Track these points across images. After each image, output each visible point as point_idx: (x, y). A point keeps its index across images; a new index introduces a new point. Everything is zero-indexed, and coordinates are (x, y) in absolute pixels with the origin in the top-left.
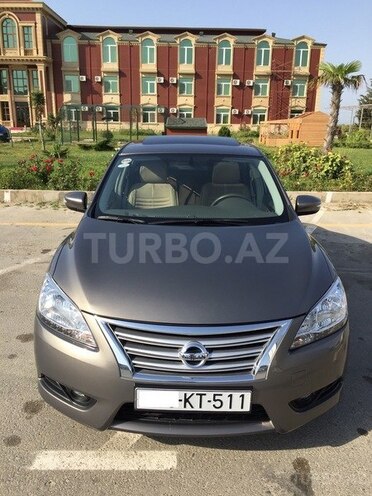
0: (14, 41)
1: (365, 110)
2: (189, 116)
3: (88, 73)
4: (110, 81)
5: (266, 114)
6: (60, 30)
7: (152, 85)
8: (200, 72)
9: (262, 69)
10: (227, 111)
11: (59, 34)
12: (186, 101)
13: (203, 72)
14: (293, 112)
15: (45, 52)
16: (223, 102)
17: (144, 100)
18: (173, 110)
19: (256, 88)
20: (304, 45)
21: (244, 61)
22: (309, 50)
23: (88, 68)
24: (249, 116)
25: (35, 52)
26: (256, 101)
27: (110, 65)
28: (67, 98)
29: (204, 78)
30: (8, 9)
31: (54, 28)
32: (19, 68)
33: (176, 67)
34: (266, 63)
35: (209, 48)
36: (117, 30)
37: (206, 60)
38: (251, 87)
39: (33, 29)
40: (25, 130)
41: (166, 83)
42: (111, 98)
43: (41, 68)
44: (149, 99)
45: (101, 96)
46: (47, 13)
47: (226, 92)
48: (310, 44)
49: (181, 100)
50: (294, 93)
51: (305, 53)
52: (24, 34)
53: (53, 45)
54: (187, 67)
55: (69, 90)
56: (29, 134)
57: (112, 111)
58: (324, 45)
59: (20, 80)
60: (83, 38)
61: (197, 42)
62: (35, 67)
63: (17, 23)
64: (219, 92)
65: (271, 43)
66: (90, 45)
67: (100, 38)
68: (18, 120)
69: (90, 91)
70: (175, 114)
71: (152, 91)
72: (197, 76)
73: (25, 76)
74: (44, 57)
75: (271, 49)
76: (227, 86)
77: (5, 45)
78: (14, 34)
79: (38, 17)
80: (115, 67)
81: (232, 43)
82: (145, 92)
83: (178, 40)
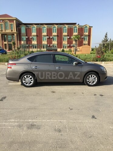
0: (8, 28)
1: (103, 44)
2: (56, 46)
3: (28, 36)
4: (34, 38)
5: (77, 45)
7: (45, 39)
9: (75, 34)
10: (66, 45)
11: (20, 26)
12: (55, 43)
14: (84, 45)
15: (17, 31)
16: (65, 43)
17: (43, 42)
18: (51, 45)
20: (87, 27)
21: (70, 32)
22: (88, 28)
23: (28, 34)
24: (72, 46)
25: (14, 30)
26: (74, 42)
27: (34, 34)
28: (22, 42)
29: (60, 37)
30: (7, 19)
31: (19, 24)
32: (10, 35)
33: (52, 34)
34: (76, 32)
35: (61, 28)
36: (36, 24)
37: (60, 32)
39: (13, 25)
40: (11, 51)
41: (49, 38)
42: (34, 42)
43: (15, 35)
44: (45, 42)
45: (32, 42)
46: (17, 20)
47: (66, 40)
48: (88, 27)
49: (53, 42)
50: (84, 40)
51: (87, 29)
52: (11, 26)
53: (19, 29)
54: (55, 34)
56: (12, 52)
57: (35, 46)
58: (92, 27)
60: (27, 26)
61: (57, 27)
63: (9, 23)
64: (64, 40)
65: (77, 27)
66: (29, 28)
67: (31, 27)
68: (9, 48)
69: (29, 40)
70: (52, 46)
72: (58, 36)
73: (11, 37)
74: (16, 32)
75: (77, 28)
76: (66, 38)
77: (6, 29)
78: (8, 26)
79: (15, 21)
80: (35, 34)
81: (67, 27)
82: (44, 40)
83: (52, 26)
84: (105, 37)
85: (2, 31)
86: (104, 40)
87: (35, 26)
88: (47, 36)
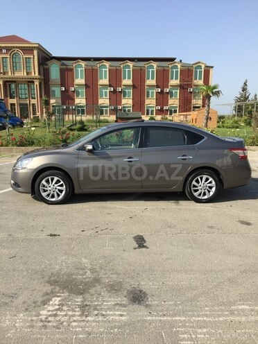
0: (20, 67)
1: (239, 106)
2: (129, 111)
3: (66, 85)
4: (80, 90)
5: (178, 109)
6: (48, 60)
7: (106, 92)
8: (136, 84)
9: (174, 82)
10: (153, 107)
11: (48, 63)
12: (127, 102)
13: (137, 84)
14: (194, 107)
15: (39, 73)
16: (151, 102)
17: (101, 101)
18: (119, 107)
19: (170, 93)
20: (200, 67)
21: (163, 77)
22: (203, 70)
23: (66, 82)
24: (167, 110)
25: (33, 73)
26: (171, 101)
27: (80, 80)
28: (52, 101)
29: (139, 88)
30: (16, 47)
31: (45, 59)
32: (23, 82)
33: (121, 81)
34: (176, 79)
35: (141, 70)
36: (84, 59)
37: (139, 77)
38: (168, 93)
39: (32, 59)
41: (115, 91)
42: (80, 101)
43: (37, 83)
44: (104, 101)
45: (74, 99)
46: (41, 50)
47: (152, 96)
48: (203, 67)
49: (124, 101)
50: (195, 96)
51: (201, 72)
52: (26, 62)
53: (44, 69)
54: (127, 81)
55: (54, 96)
57: (80, 109)
58: (212, 67)
59: (23, 90)
60: (63, 64)
61: (133, 66)
62: (34, 82)
63: (22, 56)
64: (148, 96)
65: (179, 66)
66: (67, 69)
67: (73, 65)
68: (21, 114)
69: (67, 97)
70: (121, 110)
71: (106, 96)
72: (134, 86)
73: (26, 87)
74: (39, 77)
75: (179, 70)
76: (152, 93)
77: (14, 69)
78: (20, 62)
79: (35, 52)
80: (83, 81)
81: (155, 66)
82: (102, 96)
83: (121, 65)
84: (243, 91)
85: (4, 73)
86: (239, 96)
87: (83, 64)
88: (110, 86)
